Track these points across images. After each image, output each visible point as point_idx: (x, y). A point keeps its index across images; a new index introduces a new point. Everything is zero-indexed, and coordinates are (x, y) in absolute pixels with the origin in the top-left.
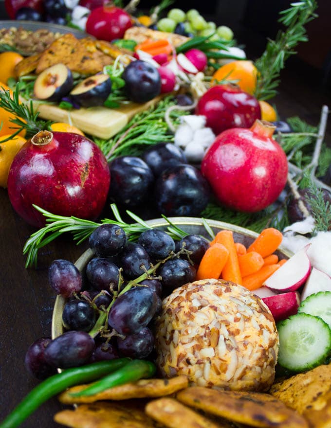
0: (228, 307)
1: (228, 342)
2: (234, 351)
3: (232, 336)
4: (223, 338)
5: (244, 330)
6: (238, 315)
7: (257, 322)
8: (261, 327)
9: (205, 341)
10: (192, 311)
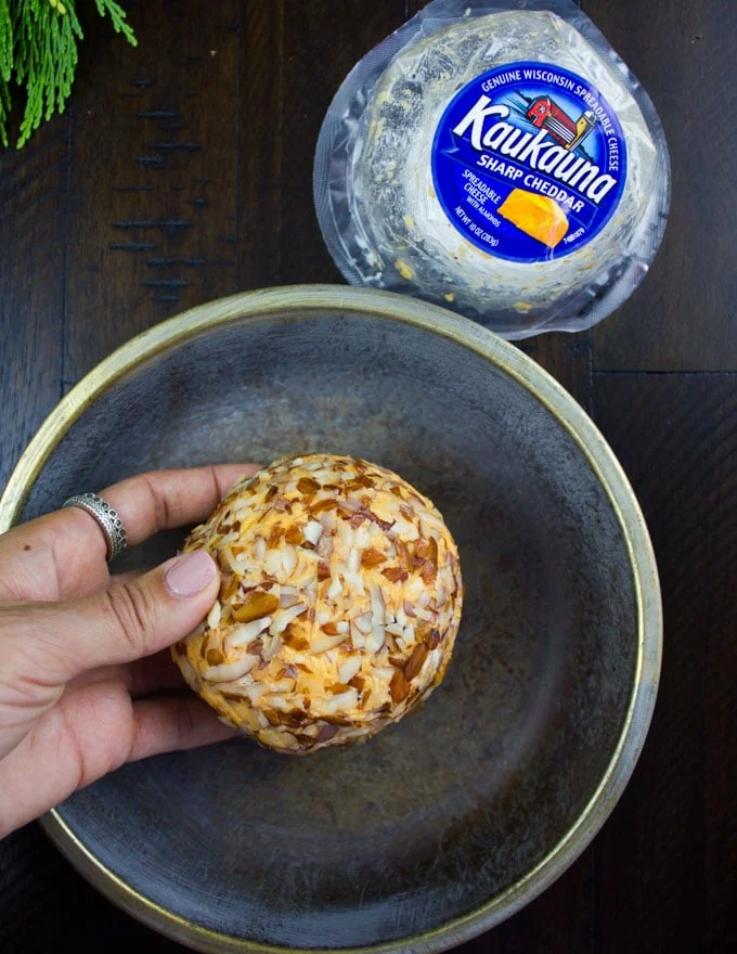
0: (348, 597)
1: (265, 638)
2: (253, 659)
3: (282, 640)
4: (266, 627)
5: (317, 655)
6: (342, 627)
7: (360, 669)
8: (356, 682)
9: (238, 597)
10: (287, 536)
